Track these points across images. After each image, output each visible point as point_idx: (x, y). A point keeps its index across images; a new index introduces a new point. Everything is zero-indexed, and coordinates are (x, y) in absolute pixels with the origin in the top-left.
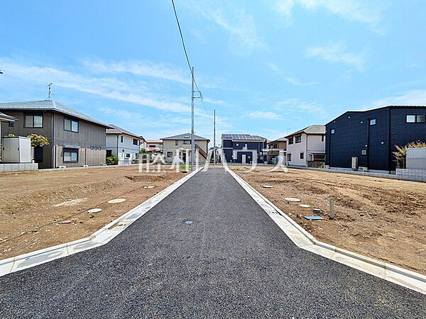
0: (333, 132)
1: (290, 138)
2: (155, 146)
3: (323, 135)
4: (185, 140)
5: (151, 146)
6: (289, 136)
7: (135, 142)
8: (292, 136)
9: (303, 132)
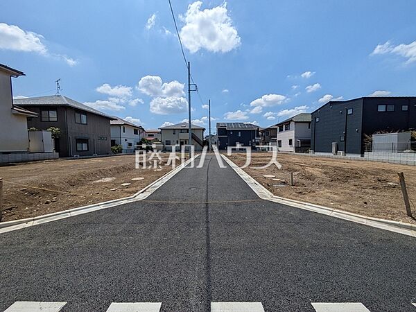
0: (317, 120)
1: (281, 126)
2: (153, 135)
3: (309, 122)
4: (181, 129)
5: (149, 135)
6: (279, 124)
7: (136, 132)
8: (282, 124)
9: (292, 121)
